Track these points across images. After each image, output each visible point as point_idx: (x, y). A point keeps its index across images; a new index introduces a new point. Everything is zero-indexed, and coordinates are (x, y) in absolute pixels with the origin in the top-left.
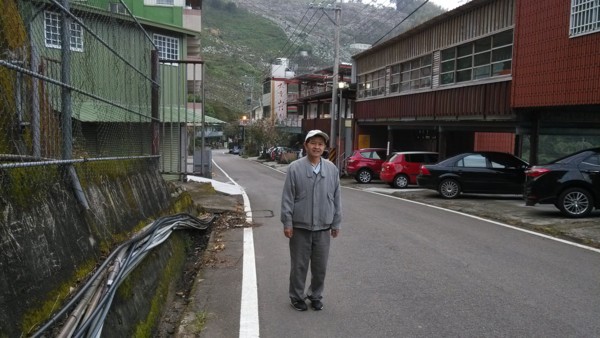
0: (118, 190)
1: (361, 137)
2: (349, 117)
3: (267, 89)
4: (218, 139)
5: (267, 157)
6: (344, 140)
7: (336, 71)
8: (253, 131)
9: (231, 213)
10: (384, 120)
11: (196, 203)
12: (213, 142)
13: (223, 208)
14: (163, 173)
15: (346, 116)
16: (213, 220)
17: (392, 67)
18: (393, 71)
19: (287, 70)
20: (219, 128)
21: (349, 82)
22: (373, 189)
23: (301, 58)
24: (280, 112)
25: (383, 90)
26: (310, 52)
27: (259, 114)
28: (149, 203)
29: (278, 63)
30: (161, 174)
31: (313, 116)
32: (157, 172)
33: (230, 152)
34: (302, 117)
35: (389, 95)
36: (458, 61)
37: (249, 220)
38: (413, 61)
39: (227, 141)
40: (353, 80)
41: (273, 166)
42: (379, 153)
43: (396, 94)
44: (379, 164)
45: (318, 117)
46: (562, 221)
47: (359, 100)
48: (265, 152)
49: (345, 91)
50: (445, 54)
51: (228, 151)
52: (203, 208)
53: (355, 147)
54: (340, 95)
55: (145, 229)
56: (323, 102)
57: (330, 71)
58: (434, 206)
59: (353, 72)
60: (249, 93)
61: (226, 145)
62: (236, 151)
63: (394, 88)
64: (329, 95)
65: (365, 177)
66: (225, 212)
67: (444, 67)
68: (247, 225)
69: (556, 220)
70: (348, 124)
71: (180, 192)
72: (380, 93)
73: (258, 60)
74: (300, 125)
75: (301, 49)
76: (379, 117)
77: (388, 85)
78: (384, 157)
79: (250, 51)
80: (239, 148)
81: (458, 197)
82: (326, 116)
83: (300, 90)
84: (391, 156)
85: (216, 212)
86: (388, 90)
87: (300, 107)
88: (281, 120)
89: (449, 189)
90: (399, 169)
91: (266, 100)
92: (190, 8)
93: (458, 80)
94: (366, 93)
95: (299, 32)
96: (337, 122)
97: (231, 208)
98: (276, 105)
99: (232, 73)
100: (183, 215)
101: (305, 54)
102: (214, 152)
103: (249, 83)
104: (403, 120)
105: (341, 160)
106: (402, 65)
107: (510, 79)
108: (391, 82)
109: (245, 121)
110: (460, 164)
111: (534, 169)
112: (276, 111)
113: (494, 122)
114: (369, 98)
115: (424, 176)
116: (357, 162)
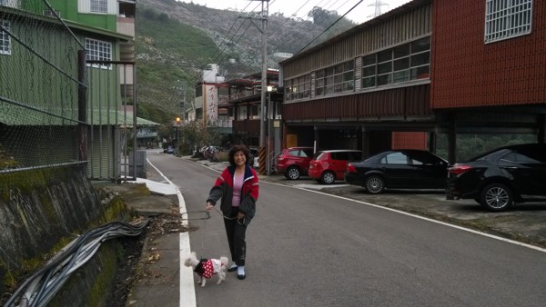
0: (33, 204)
1: (289, 137)
2: (277, 118)
3: (199, 93)
4: (153, 139)
5: (200, 156)
6: (273, 139)
7: (264, 76)
8: (186, 132)
9: (166, 216)
10: (310, 121)
11: (129, 207)
12: (148, 143)
13: (158, 211)
14: (92, 179)
15: (274, 117)
16: (148, 225)
17: (317, 72)
18: (317, 77)
19: (218, 75)
20: (153, 129)
21: (276, 86)
22: (302, 186)
23: (231, 64)
24: (212, 113)
25: (309, 93)
26: (237, 60)
27: (192, 116)
28: (74, 215)
29: (209, 68)
30: (89, 180)
31: (242, 117)
32: (84, 179)
33: (165, 152)
34: (232, 118)
35: (314, 98)
36: (378, 66)
37: (185, 223)
38: (336, 67)
39: (162, 141)
40: (280, 84)
41: (206, 165)
42: (305, 151)
43: (321, 97)
44: (306, 162)
45: (248, 118)
46: (486, 215)
47: (287, 102)
48: (198, 151)
49: (273, 94)
50: (366, 60)
51: (162, 150)
52: (137, 212)
53: (284, 147)
54: (269, 98)
55: (65, 249)
56: (252, 104)
57: (259, 76)
58: (362, 202)
59: (280, 78)
60: (182, 97)
61: (160, 145)
62: (171, 150)
63: (318, 92)
64: (259, 98)
65: (294, 174)
66: (160, 215)
67: (365, 72)
68: (183, 230)
69: (480, 215)
70: (277, 124)
71: (112, 197)
72: (306, 96)
73: (190, 66)
74: (231, 125)
75: (230, 57)
76: (305, 118)
77: (313, 89)
78: (311, 155)
79: (182, 58)
80: (174, 147)
81: (383, 192)
82: (254, 118)
83: (230, 94)
84: (318, 154)
85: (151, 216)
86: (313, 93)
87: (230, 109)
88: (212, 121)
89: (375, 185)
90: (326, 166)
91: (198, 102)
92: (124, 16)
93: (379, 84)
94: (293, 96)
95: (228, 41)
96: (266, 123)
97: (165, 211)
98: (208, 107)
99: (165, 78)
100: (113, 224)
101: (233, 61)
102: (149, 151)
103: (182, 87)
104: (328, 120)
105: (270, 158)
106: (326, 70)
107: (429, 82)
108: (316, 85)
109: (179, 123)
110: (383, 161)
111: (457, 166)
112: (208, 112)
113: (414, 122)
114: (295, 101)
115: (350, 173)
116: (286, 160)
